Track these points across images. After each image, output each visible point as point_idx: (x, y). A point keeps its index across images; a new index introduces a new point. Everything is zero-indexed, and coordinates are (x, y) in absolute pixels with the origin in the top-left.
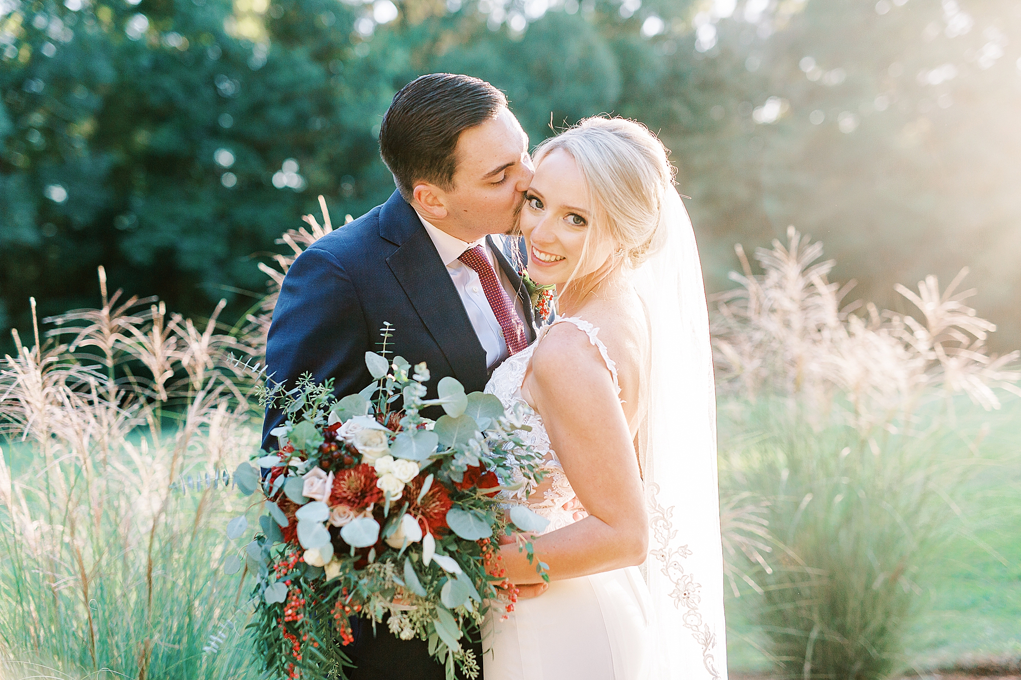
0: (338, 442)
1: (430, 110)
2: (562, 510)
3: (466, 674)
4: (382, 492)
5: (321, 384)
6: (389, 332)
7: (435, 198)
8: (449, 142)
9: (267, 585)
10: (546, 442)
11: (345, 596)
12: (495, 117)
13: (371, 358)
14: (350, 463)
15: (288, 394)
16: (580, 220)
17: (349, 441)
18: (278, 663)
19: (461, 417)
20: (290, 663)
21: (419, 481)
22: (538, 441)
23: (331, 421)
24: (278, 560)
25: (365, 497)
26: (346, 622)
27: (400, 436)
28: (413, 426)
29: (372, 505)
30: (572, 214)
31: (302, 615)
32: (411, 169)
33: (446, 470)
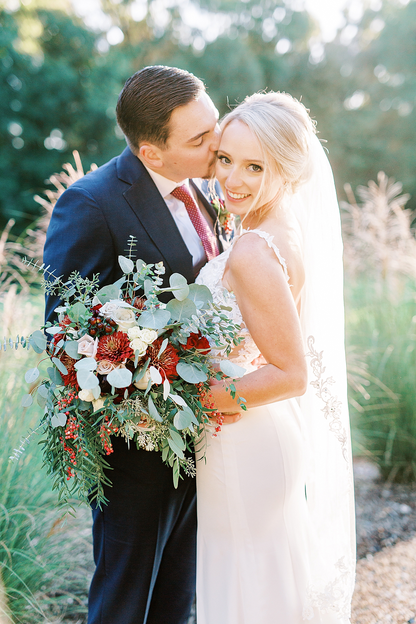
0: (100, 317)
1: (152, 93)
2: (251, 365)
3: (188, 474)
4: (133, 350)
5: (87, 278)
6: (133, 242)
7: (154, 154)
8: (165, 116)
9: (53, 414)
10: (240, 316)
11: (107, 422)
12: (197, 99)
13: (122, 260)
14: (110, 331)
15: (64, 285)
16: (258, 168)
17: (108, 317)
18: (61, 467)
19: (185, 300)
20: (68, 466)
21: (158, 343)
22: (234, 315)
23: (95, 303)
24: (60, 398)
25: (121, 354)
26: (109, 439)
27: (144, 313)
28: (153, 306)
29: (126, 359)
30: (252, 165)
31: (77, 435)
32: (138, 134)
33: (175, 336)
